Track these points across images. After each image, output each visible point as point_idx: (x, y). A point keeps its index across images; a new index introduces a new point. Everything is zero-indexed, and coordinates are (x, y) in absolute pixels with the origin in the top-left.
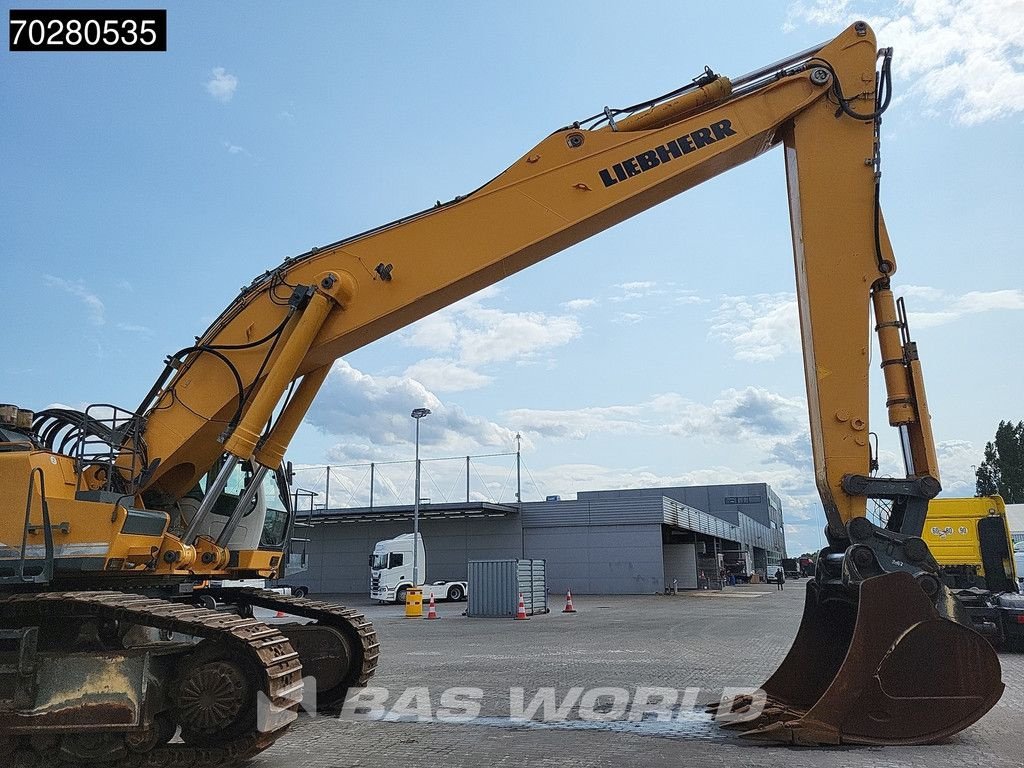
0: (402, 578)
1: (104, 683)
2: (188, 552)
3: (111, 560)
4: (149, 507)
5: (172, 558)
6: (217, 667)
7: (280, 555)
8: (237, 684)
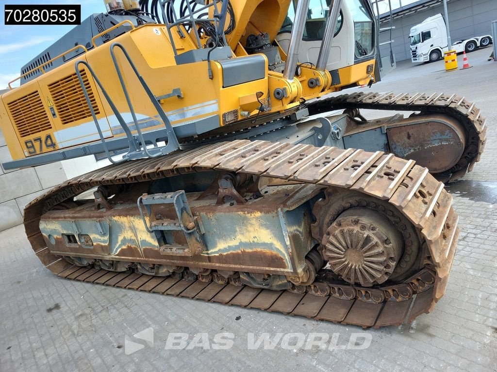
0: (432, 46)
1: (252, 235)
2: (294, 86)
3: (224, 115)
4: (251, 51)
5: (280, 95)
6: (356, 222)
7: (372, 62)
8: (386, 242)
